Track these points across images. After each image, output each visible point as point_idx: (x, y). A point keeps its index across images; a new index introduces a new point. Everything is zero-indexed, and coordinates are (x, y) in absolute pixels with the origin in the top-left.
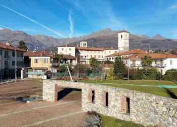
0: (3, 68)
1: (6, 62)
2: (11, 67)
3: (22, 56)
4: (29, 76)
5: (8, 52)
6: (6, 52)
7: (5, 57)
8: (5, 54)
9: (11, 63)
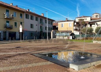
0: (39, 31)
1: (41, 27)
2: (44, 31)
3: (52, 24)
4: (57, 37)
5: (42, 19)
6: (41, 19)
7: (40, 23)
8: (41, 21)
9: (44, 28)
